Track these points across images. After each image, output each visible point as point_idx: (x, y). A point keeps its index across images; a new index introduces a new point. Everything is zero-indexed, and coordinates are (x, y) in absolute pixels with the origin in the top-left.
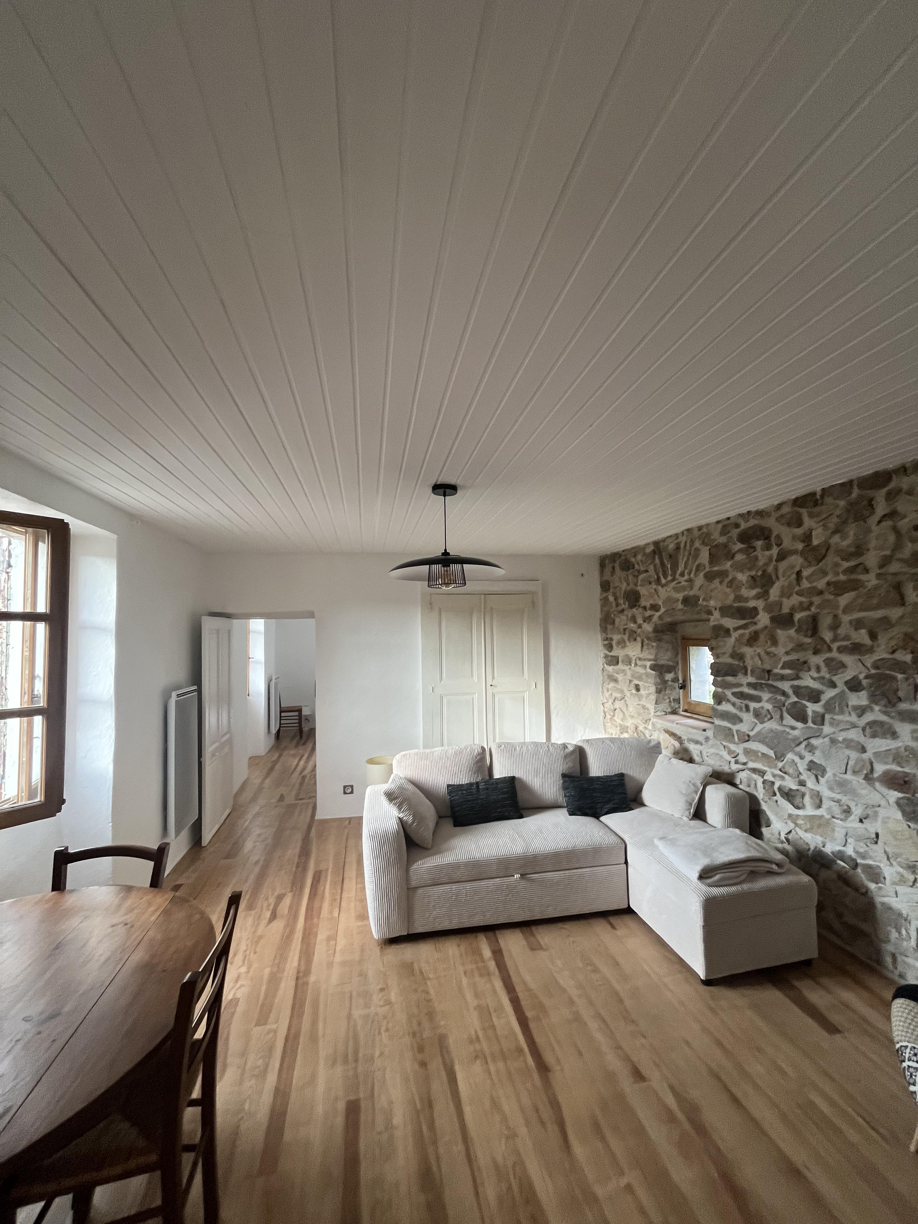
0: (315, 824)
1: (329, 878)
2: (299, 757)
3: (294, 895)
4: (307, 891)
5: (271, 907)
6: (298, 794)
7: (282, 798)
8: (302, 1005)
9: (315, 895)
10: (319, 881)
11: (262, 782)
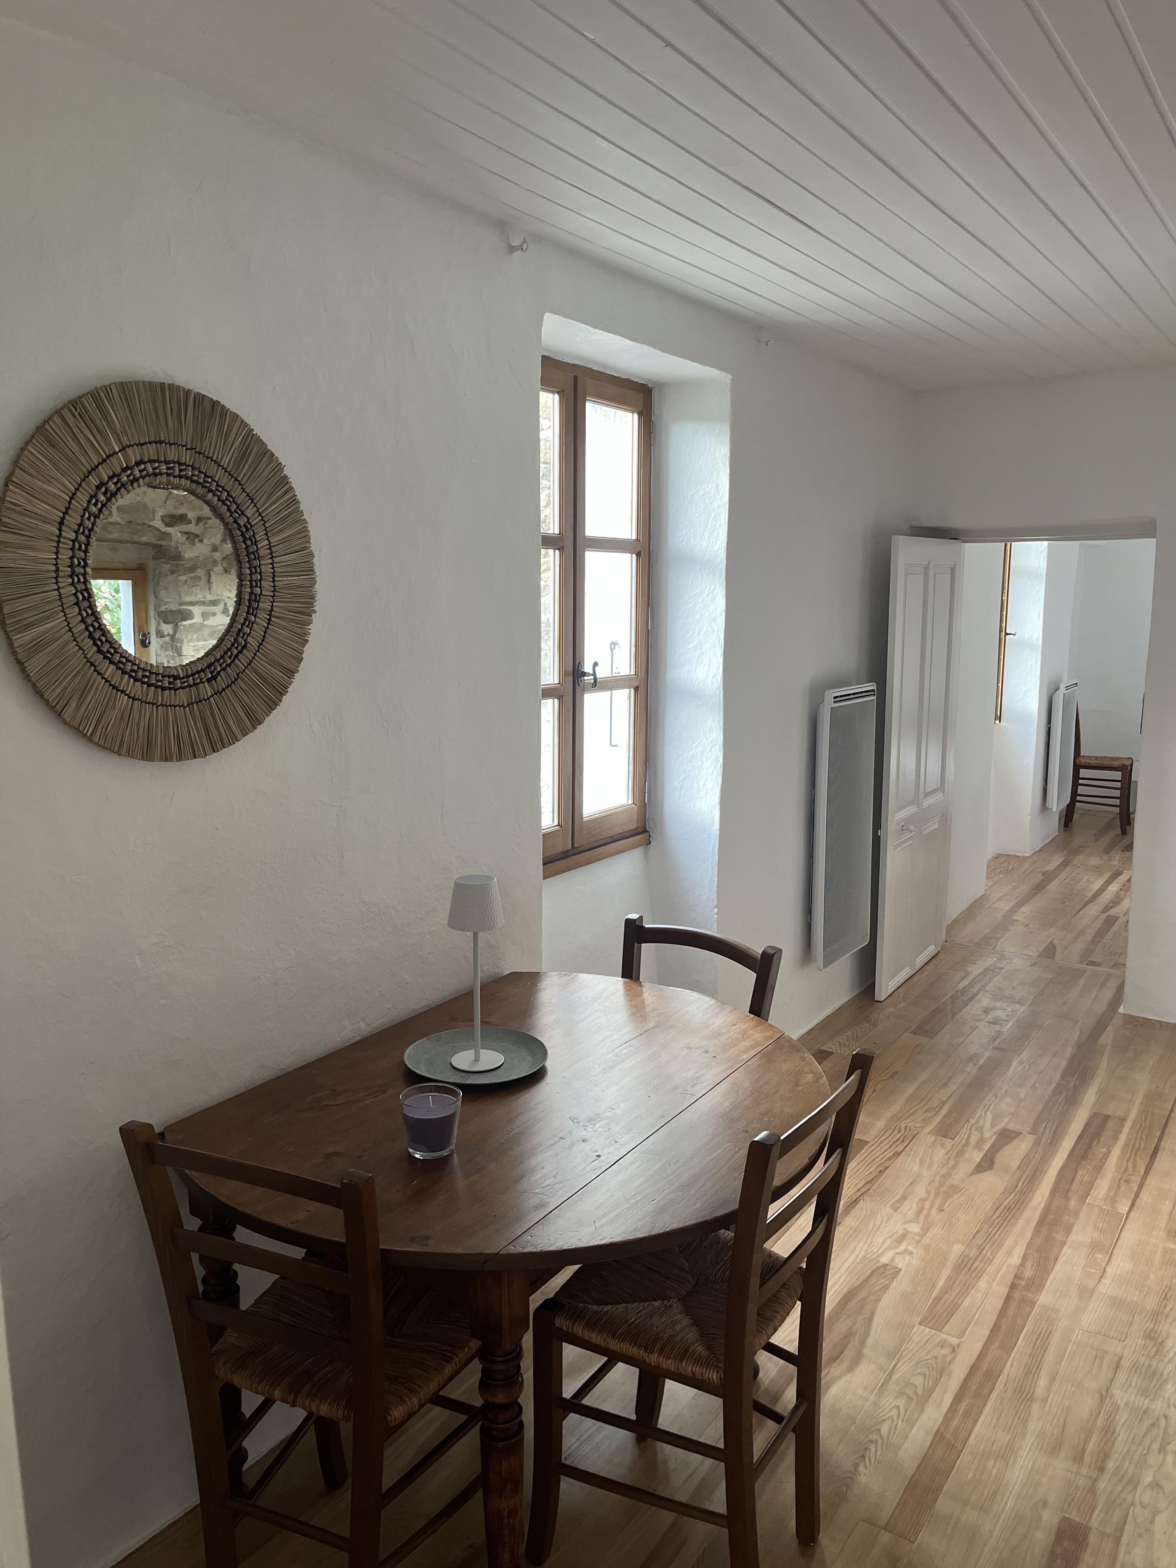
0: (1117, 1022)
1: (1123, 1137)
2: (1106, 876)
3: (1037, 1143)
4: (1067, 1144)
5: (986, 1147)
6: (1088, 952)
7: (1050, 951)
8: (1013, 1333)
9: (1084, 1157)
10: (1098, 1134)
11: (1013, 911)
